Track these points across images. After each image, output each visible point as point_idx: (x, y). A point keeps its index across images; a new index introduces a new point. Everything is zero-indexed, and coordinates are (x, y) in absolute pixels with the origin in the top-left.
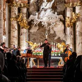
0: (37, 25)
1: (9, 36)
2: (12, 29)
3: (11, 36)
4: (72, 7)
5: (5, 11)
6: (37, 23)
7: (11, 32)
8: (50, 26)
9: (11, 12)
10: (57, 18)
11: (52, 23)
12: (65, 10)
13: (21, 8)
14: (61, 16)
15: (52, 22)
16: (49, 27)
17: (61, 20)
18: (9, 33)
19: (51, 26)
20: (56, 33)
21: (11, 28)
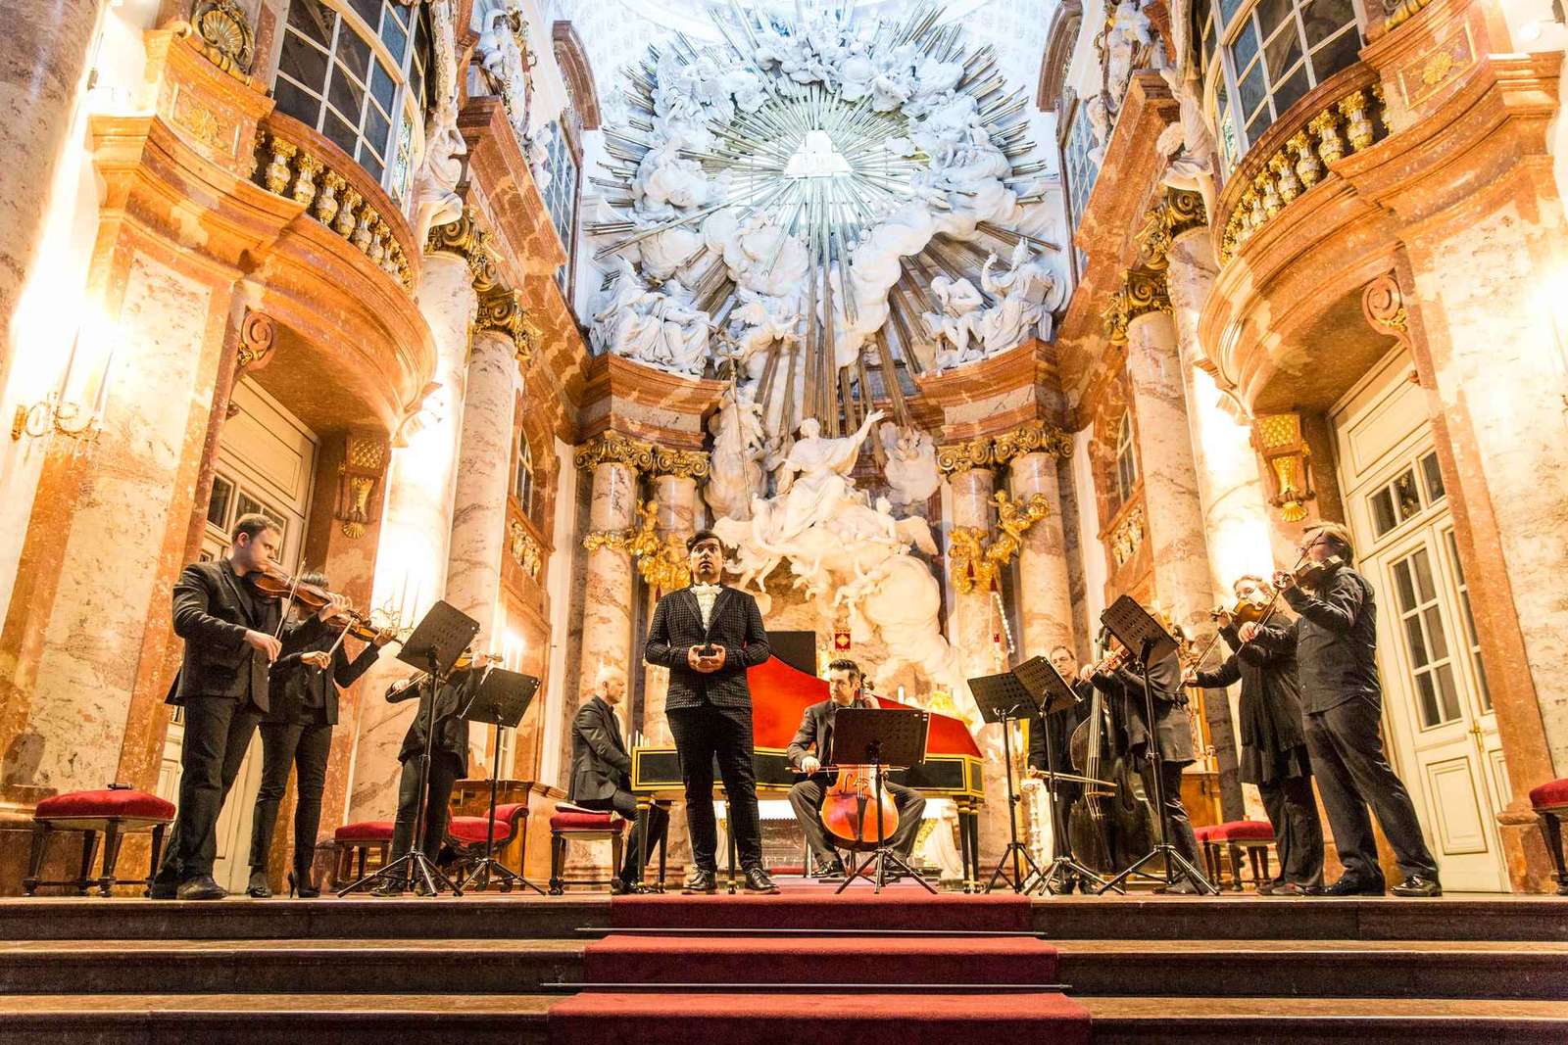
0: (760, 581)
1: (569, 654)
2: (591, 607)
3: (585, 651)
4: (986, 466)
5: (546, 492)
6: (759, 572)
7: (588, 623)
8: (842, 590)
9: (595, 494)
10: (892, 533)
11: (858, 571)
12: (938, 491)
13: (659, 473)
14: (918, 529)
15: (861, 566)
16: (838, 597)
17: (915, 552)
18: (576, 633)
19: (851, 591)
20: (887, 637)
21: (589, 600)
